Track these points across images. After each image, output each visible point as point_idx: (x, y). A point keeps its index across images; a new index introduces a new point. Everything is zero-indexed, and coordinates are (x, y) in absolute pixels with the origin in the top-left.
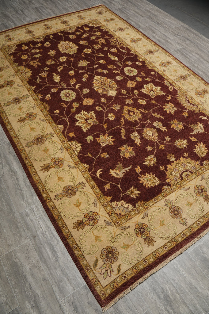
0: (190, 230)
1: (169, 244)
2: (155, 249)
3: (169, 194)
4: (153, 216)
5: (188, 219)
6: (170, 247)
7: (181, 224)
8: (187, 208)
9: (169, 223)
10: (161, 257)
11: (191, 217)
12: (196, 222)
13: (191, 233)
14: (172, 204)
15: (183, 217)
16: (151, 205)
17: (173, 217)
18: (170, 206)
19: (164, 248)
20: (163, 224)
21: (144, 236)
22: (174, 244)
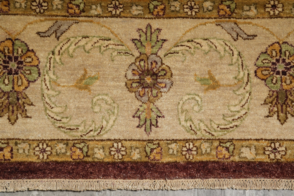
0: (148, 150)
1: (61, 145)
2: (10, 136)
3: (172, 15)
4: (73, 47)
5: (168, 118)
6: (58, 155)
7: (137, 119)
8: (195, 87)
9: (107, 95)
10: (12, 163)
11: (182, 118)
12: (187, 141)
13: (146, 159)
14: (155, 50)
15: (158, 103)
16: (94, 12)
17: (129, 87)
18: (148, 50)
19: (37, 149)
20: (86, 87)
21: (6, 82)
22: (74, 157)
